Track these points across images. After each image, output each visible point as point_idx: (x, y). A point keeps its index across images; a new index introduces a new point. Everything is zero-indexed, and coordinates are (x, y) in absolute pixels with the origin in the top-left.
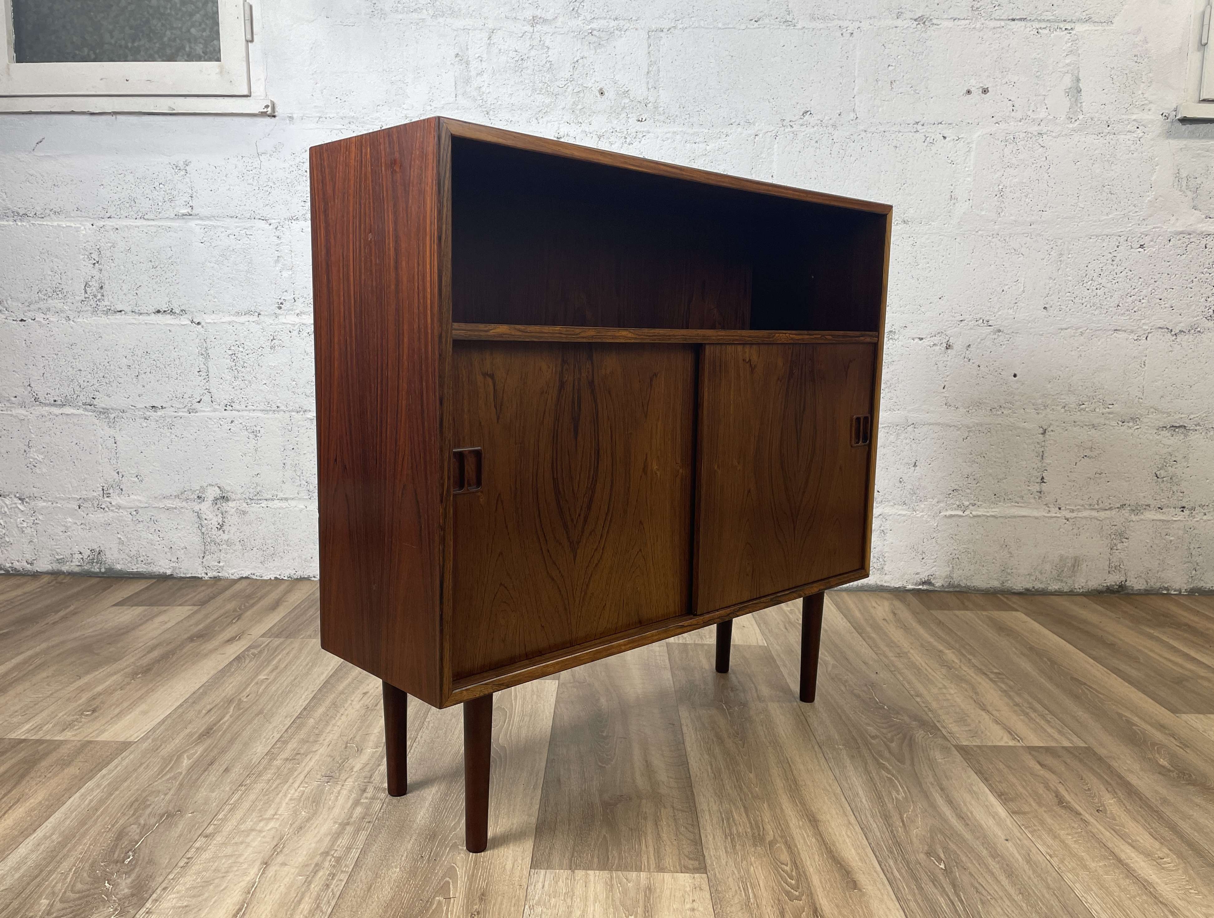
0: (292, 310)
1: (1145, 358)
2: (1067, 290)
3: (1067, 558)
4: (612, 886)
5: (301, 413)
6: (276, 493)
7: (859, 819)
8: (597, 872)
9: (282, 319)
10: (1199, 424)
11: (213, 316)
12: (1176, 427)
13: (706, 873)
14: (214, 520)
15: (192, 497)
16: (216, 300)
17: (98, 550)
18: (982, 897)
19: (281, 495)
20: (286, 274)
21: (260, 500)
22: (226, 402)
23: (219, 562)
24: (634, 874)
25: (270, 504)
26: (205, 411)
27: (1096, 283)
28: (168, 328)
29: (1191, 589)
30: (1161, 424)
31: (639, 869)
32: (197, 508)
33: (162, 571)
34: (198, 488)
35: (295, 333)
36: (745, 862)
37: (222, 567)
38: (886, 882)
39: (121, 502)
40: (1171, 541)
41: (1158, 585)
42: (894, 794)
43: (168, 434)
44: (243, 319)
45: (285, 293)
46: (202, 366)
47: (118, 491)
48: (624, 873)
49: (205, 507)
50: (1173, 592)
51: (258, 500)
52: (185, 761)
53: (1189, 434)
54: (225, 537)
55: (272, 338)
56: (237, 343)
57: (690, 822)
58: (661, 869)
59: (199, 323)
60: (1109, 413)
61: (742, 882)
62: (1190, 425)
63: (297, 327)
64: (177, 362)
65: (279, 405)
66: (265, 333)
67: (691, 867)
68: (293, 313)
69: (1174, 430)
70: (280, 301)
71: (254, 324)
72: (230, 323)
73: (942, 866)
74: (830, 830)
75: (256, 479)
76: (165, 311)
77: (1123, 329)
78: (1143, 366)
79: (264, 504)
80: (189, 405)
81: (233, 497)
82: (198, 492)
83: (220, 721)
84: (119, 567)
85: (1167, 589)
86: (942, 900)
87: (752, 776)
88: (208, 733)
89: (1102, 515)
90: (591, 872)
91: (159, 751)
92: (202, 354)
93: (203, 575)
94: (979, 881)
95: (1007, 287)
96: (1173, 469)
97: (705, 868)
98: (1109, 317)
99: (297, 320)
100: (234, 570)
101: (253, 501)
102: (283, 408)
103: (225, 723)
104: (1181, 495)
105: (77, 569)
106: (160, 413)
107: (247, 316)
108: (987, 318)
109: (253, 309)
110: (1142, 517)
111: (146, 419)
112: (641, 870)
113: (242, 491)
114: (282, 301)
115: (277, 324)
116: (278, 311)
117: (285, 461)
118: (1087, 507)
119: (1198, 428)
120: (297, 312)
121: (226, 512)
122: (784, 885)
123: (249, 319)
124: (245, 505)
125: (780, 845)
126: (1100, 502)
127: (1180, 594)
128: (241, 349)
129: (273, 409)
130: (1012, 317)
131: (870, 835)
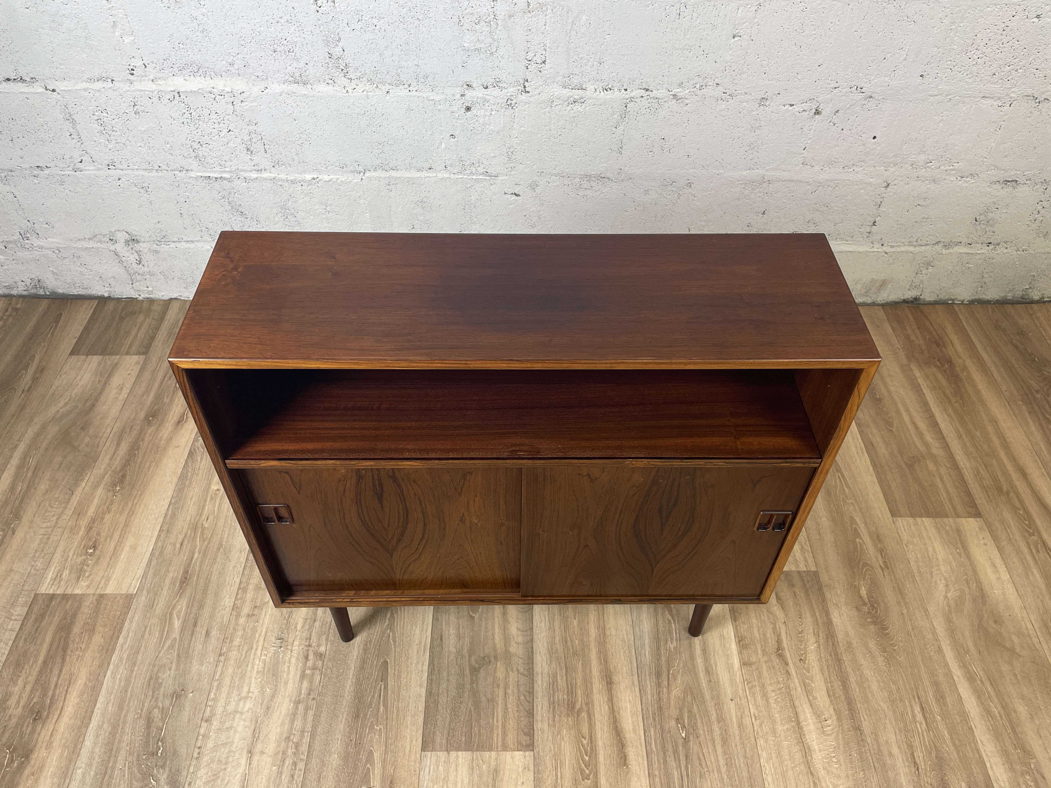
0: (145, 76)
1: (1002, 123)
2: (949, 59)
3: (877, 280)
4: (473, 769)
5: (184, 172)
6: (180, 236)
7: (640, 679)
8: (464, 752)
9: (138, 86)
10: (1030, 180)
11: (65, 83)
12: (1009, 181)
13: (533, 751)
14: (133, 258)
15: (104, 239)
16: (62, 67)
17: (37, 279)
18: (702, 770)
19: (185, 238)
20: (127, 40)
21: (168, 242)
22: (107, 162)
23: (148, 287)
24: (487, 754)
25: (178, 245)
26: (89, 170)
27: (980, 52)
28: (25, 96)
29: (973, 300)
30: (996, 179)
31: (491, 750)
32: (112, 248)
33: (100, 294)
34: (108, 233)
35: (155, 99)
36: (559, 736)
37: (152, 291)
38: (645, 756)
39: (41, 244)
40: (969, 268)
41: (947, 297)
42: (669, 643)
43: (63, 190)
44: (98, 85)
45: (133, 59)
46: (71, 130)
47: (35, 235)
48: (482, 753)
49: (120, 247)
50: (956, 302)
51: (165, 241)
52: (176, 622)
53: (1019, 187)
54: (146, 269)
55: (133, 104)
56: (99, 108)
57: (527, 689)
58: (505, 748)
59: (54, 91)
60: (952, 170)
61: (556, 760)
62: (1021, 180)
63: (155, 93)
64: (45, 127)
65: (160, 165)
66: (124, 99)
67: (524, 743)
68: (147, 78)
69: (1006, 184)
70: (130, 68)
71: (110, 91)
72: (85, 90)
73: (683, 735)
74: (619, 694)
75: (159, 226)
76: (14, 79)
77: (992, 96)
78: (998, 129)
79: (173, 245)
80: (72, 165)
81: (143, 240)
82: (108, 236)
83: (192, 560)
84: (60, 291)
85: (953, 300)
86: (676, 773)
87: (575, 622)
88: (186, 578)
89: (918, 249)
90: (460, 753)
91: (154, 607)
92: (68, 120)
93: (137, 296)
94: (704, 751)
95: (889, 55)
96: (992, 215)
97: (533, 744)
98: (982, 85)
99: (153, 87)
100: (163, 293)
101: (162, 243)
102: (164, 167)
103: (196, 562)
104: (992, 234)
105: (25, 293)
106: (47, 172)
107: (100, 82)
108: (861, 86)
109: (104, 75)
110: (951, 251)
111: (35, 176)
112: (492, 751)
113: (148, 235)
114: (132, 67)
115: (134, 91)
116: (131, 77)
117: (181, 212)
118: (906, 243)
119: (1028, 182)
120: (152, 77)
121: (140, 251)
122: (581, 761)
123: (103, 86)
124: (155, 246)
125: (584, 715)
126: (919, 240)
127: (962, 303)
128: (106, 115)
129: (156, 168)
130: (887, 84)
131: (644, 698)
